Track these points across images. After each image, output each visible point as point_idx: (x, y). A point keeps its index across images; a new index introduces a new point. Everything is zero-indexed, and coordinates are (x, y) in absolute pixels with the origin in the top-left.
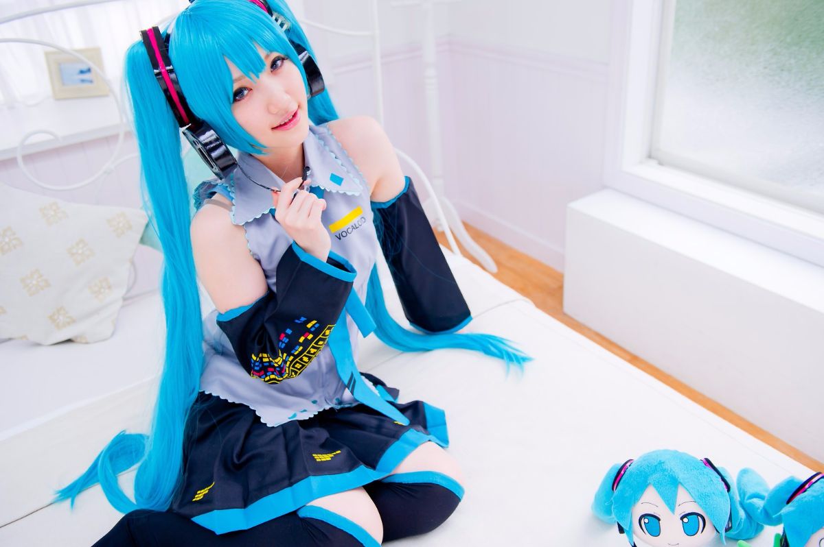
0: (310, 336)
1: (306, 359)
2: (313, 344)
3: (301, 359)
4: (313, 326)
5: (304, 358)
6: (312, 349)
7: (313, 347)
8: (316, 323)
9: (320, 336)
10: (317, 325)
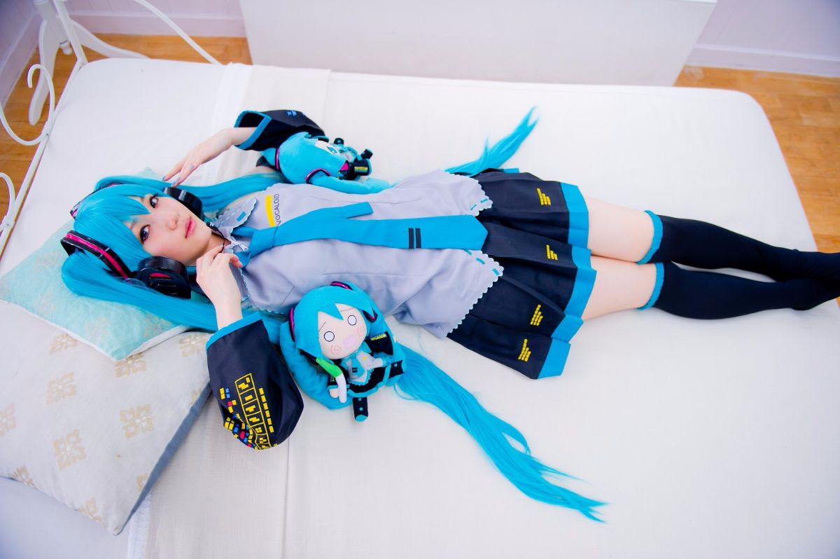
0: (234, 402)
1: (254, 420)
2: (242, 405)
3: (252, 423)
4: (225, 393)
5: (251, 420)
6: (247, 409)
7: (245, 407)
8: (225, 391)
9: (239, 395)
10: (227, 391)
